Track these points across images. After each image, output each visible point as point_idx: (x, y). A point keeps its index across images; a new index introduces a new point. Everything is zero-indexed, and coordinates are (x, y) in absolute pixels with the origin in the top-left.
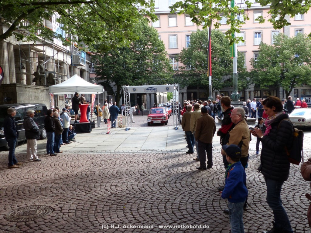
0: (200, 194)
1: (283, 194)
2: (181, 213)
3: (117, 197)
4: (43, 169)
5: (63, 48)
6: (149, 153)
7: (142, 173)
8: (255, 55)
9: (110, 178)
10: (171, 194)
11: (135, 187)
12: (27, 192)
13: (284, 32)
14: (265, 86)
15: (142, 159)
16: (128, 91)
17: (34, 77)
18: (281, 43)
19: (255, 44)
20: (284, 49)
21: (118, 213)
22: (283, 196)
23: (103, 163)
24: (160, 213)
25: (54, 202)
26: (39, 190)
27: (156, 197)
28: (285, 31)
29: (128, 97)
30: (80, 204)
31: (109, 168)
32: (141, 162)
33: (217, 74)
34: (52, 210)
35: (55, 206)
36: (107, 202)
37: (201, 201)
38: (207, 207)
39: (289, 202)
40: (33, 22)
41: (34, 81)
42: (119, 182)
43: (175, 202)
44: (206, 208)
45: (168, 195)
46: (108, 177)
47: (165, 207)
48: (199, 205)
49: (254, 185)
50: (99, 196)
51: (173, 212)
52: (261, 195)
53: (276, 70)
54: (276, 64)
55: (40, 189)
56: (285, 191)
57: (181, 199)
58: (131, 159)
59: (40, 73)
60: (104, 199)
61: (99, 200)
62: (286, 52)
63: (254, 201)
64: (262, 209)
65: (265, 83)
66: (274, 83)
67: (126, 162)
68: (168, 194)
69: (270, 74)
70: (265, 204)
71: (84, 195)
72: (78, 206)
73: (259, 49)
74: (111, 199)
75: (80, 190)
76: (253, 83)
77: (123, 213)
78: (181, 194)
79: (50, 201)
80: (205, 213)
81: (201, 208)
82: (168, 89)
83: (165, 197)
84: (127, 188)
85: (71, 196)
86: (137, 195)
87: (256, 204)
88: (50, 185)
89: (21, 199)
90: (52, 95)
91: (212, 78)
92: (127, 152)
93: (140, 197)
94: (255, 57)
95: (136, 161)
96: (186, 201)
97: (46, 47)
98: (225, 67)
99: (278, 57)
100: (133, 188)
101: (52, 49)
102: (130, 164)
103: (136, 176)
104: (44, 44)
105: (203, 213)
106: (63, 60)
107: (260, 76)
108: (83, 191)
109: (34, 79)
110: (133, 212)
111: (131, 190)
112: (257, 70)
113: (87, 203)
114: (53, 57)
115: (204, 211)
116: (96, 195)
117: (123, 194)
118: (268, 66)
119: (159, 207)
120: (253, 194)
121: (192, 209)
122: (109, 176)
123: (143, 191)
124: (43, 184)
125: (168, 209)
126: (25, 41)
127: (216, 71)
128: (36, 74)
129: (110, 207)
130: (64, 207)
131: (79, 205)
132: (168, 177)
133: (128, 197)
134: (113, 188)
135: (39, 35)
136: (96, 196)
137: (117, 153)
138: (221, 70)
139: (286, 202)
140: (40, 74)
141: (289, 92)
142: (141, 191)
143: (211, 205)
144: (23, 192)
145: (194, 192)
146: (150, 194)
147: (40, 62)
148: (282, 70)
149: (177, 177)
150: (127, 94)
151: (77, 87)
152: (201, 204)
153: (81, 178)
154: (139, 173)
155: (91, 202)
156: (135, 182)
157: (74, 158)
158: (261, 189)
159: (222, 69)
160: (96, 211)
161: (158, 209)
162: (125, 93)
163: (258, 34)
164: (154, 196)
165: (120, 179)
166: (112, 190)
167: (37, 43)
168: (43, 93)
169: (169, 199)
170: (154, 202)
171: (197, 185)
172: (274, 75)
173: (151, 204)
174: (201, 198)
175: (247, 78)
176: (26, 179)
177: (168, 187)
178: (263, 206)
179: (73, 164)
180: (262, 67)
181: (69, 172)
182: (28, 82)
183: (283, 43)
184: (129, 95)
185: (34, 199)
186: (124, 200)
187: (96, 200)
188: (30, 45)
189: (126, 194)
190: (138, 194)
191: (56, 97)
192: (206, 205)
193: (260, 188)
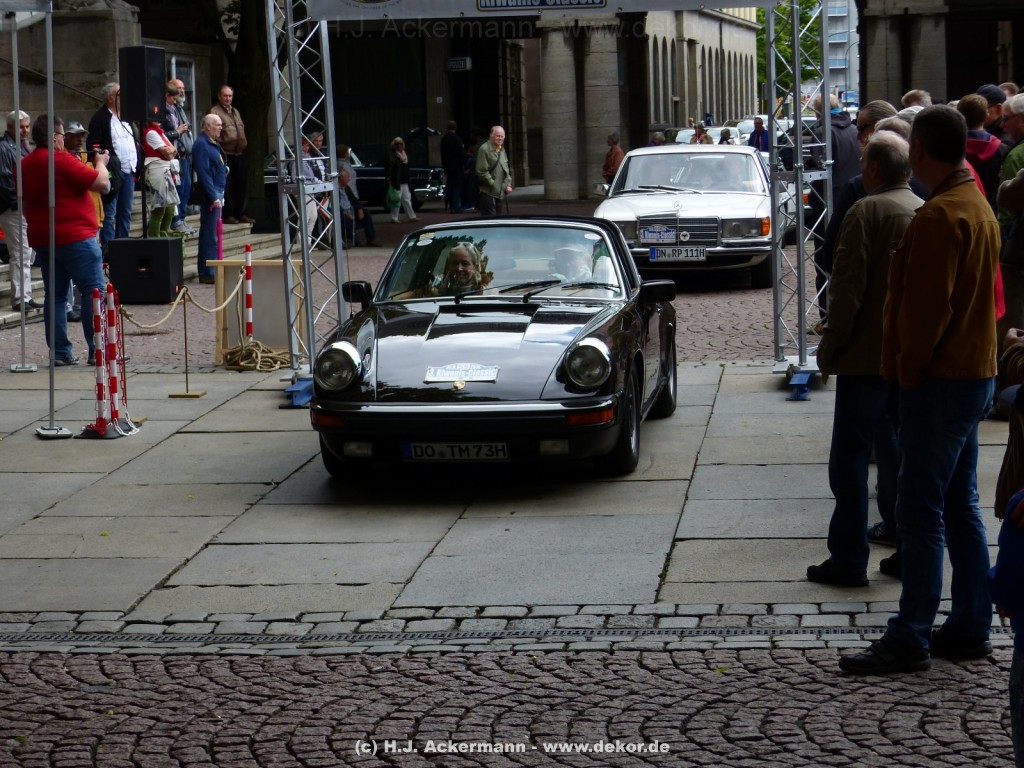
58: (273, 706)
92: (244, 637)
150: (302, 32)
162: (282, 24)
184: (315, 42)
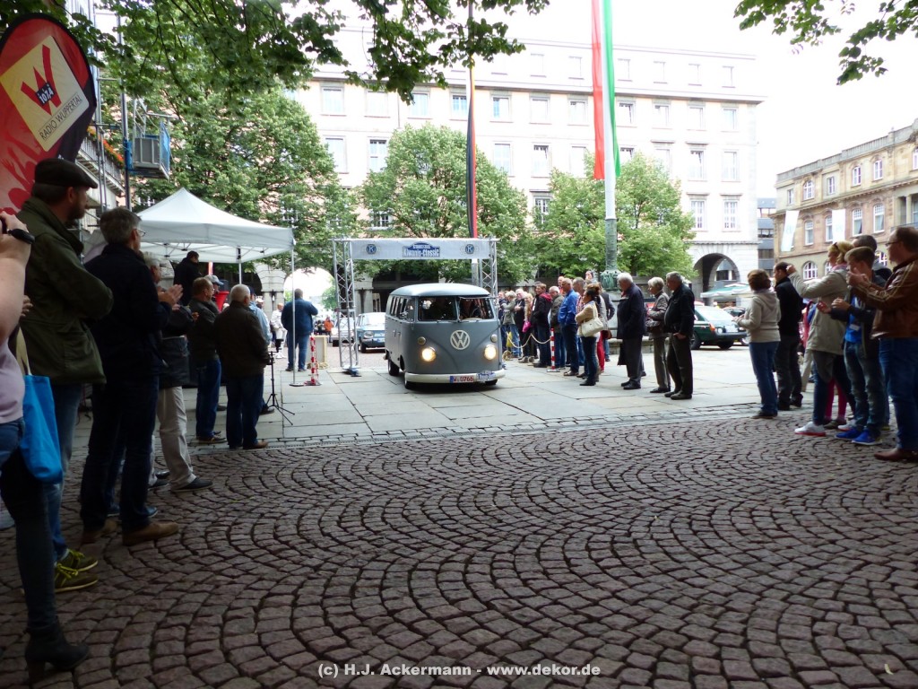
19: (538, 175)
69: (586, 244)
82: (473, 248)
163: (541, 149)
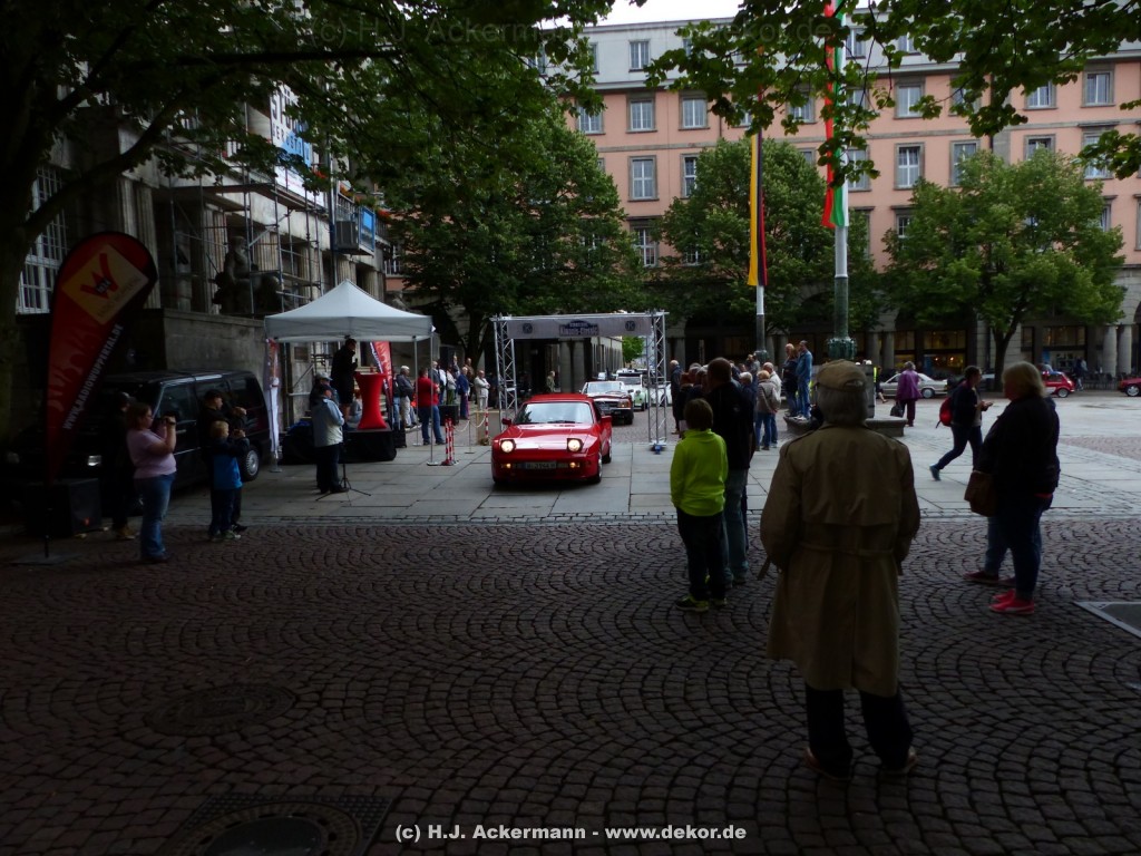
0: (749, 654)
1: (1009, 655)
2: (694, 710)
3: (491, 661)
4: (253, 573)
5: (306, 199)
6: (578, 524)
7: (561, 586)
8: (901, 220)
9: (465, 602)
10: (657, 652)
11: (543, 629)
12: (211, 644)
13: (991, 146)
14: (931, 316)
15: (557, 541)
16: (508, 333)
17: (216, 288)
18: (982, 182)
19: (901, 186)
20: (994, 199)
21: (497, 709)
22: (1011, 661)
23: (438, 556)
24: (628, 711)
25: (295, 673)
26: (245, 637)
27: (611, 661)
28: (995, 144)
29: (508, 350)
30: (379, 683)
31: (459, 570)
32: (555, 553)
33: (781, 281)
34: (291, 698)
35: (300, 688)
36: (459, 675)
37: (753, 673)
38: (773, 693)
39: (1032, 680)
40: (213, 119)
41: (215, 301)
42: (491, 613)
43: (671, 677)
44: (770, 698)
45: (648, 656)
46: (458, 598)
47: (642, 692)
48: (748, 686)
49: (914, 627)
50: (434, 656)
51: (667, 706)
52: (938, 658)
53: (965, 266)
54: (964, 248)
55: (249, 633)
56: (1015, 645)
57: (689, 668)
58: (524, 541)
59: (236, 275)
60: (450, 666)
61: (434, 670)
62: (999, 208)
63: (918, 677)
64: (947, 702)
65: (931, 309)
66: (958, 308)
67: (510, 552)
68: (647, 652)
69: (946, 279)
70: (954, 685)
71: (389, 654)
72: (371, 687)
73: (911, 200)
74: (474, 667)
75: (375, 638)
76: (892, 309)
77: (511, 707)
78: (687, 653)
79: (282, 671)
80: (768, 712)
81: (756, 698)
82: (634, 325)
83: (640, 661)
84: (517, 633)
85: (348, 655)
86: (552, 654)
87: (927, 687)
88: (280, 624)
89: (191, 664)
90: (273, 344)
91: (765, 292)
92: (507, 522)
93: (562, 661)
94: (901, 225)
95: (540, 549)
96: (705, 675)
97: (254, 194)
98: (806, 257)
99: (972, 226)
100: (536, 633)
101: (272, 202)
102: (524, 558)
103: (543, 594)
104: (247, 187)
105: (761, 711)
106: (304, 236)
107: (914, 287)
108: (383, 642)
109: (216, 294)
110: (542, 705)
111: (531, 639)
112: (907, 268)
113: (400, 677)
114: (277, 225)
115: (764, 705)
116: (425, 652)
117: (508, 651)
118: (940, 254)
119: (622, 693)
120: (913, 654)
121: (728, 697)
122: (459, 595)
123: (570, 642)
124: (259, 621)
125: (650, 699)
126: (188, 176)
127: (777, 271)
128: (221, 279)
129: (470, 692)
130: (330, 690)
131: (373, 683)
132: (642, 599)
133: (523, 660)
134: (476, 629)
135: (233, 159)
136: (426, 655)
137: (479, 525)
138: (794, 268)
139: (1021, 679)
140: (233, 278)
141: (1005, 335)
142: (564, 641)
143: (786, 688)
144: (197, 644)
145: (728, 645)
146: (591, 650)
147: (232, 243)
148: (983, 268)
149: (670, 598)
150: (505, 343)
151: (351, 319)
152: (754, 683)
153: (373, 601)
154: (552, 586)
155: (409, 674)
156: (542, 613)
157: (347, 539)
158: (936, 637)
159: (795, 263)
160: (428, 703)
161: (622, 698)
162: (499, 339)
163: (910, 152)
164: (604, 657)
165: (495, 605)
166: (475, 639)
167: (227, 182)
168: (245, 338)
169: (653, 668)
170: (606, 676)
171: (734, 624)
172: (958, 283)
173: (597, 683)
174: (753, 664)
175: (874, 292)
176: (204, 604)
177: (645, 630)
178: (949, 690)
179: (346, 556)
180: (921, 257)
181: (336, 581)
182: (198, 303)
183: (990, 181)
184: (510, 345)
185: (234, 664)
186: (511, 669)
187: (425, 668)
188: (204, 188)
189: (515, 650)
190: (555, 651)
191: (284, 349)
192: (769, 687)
193: (935, 634)
